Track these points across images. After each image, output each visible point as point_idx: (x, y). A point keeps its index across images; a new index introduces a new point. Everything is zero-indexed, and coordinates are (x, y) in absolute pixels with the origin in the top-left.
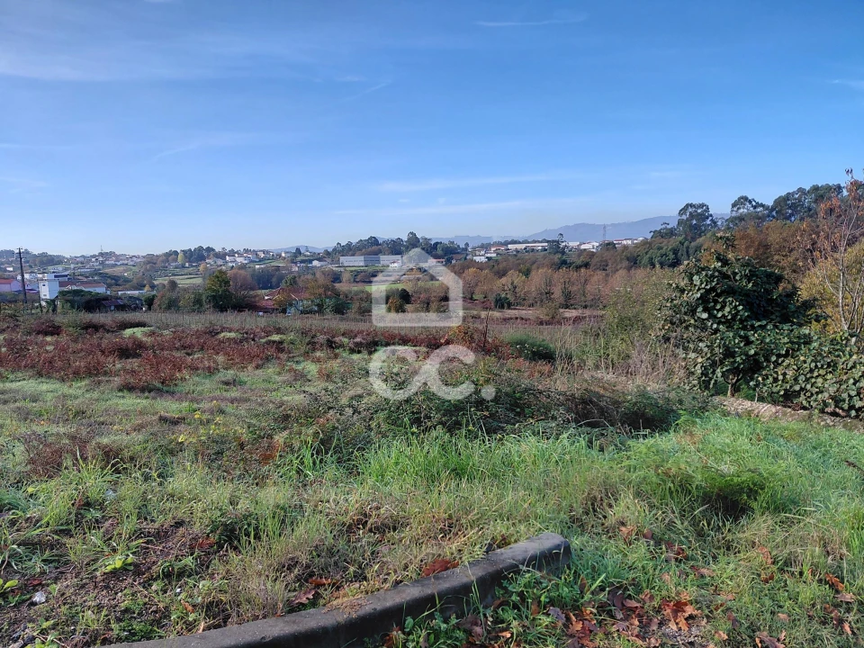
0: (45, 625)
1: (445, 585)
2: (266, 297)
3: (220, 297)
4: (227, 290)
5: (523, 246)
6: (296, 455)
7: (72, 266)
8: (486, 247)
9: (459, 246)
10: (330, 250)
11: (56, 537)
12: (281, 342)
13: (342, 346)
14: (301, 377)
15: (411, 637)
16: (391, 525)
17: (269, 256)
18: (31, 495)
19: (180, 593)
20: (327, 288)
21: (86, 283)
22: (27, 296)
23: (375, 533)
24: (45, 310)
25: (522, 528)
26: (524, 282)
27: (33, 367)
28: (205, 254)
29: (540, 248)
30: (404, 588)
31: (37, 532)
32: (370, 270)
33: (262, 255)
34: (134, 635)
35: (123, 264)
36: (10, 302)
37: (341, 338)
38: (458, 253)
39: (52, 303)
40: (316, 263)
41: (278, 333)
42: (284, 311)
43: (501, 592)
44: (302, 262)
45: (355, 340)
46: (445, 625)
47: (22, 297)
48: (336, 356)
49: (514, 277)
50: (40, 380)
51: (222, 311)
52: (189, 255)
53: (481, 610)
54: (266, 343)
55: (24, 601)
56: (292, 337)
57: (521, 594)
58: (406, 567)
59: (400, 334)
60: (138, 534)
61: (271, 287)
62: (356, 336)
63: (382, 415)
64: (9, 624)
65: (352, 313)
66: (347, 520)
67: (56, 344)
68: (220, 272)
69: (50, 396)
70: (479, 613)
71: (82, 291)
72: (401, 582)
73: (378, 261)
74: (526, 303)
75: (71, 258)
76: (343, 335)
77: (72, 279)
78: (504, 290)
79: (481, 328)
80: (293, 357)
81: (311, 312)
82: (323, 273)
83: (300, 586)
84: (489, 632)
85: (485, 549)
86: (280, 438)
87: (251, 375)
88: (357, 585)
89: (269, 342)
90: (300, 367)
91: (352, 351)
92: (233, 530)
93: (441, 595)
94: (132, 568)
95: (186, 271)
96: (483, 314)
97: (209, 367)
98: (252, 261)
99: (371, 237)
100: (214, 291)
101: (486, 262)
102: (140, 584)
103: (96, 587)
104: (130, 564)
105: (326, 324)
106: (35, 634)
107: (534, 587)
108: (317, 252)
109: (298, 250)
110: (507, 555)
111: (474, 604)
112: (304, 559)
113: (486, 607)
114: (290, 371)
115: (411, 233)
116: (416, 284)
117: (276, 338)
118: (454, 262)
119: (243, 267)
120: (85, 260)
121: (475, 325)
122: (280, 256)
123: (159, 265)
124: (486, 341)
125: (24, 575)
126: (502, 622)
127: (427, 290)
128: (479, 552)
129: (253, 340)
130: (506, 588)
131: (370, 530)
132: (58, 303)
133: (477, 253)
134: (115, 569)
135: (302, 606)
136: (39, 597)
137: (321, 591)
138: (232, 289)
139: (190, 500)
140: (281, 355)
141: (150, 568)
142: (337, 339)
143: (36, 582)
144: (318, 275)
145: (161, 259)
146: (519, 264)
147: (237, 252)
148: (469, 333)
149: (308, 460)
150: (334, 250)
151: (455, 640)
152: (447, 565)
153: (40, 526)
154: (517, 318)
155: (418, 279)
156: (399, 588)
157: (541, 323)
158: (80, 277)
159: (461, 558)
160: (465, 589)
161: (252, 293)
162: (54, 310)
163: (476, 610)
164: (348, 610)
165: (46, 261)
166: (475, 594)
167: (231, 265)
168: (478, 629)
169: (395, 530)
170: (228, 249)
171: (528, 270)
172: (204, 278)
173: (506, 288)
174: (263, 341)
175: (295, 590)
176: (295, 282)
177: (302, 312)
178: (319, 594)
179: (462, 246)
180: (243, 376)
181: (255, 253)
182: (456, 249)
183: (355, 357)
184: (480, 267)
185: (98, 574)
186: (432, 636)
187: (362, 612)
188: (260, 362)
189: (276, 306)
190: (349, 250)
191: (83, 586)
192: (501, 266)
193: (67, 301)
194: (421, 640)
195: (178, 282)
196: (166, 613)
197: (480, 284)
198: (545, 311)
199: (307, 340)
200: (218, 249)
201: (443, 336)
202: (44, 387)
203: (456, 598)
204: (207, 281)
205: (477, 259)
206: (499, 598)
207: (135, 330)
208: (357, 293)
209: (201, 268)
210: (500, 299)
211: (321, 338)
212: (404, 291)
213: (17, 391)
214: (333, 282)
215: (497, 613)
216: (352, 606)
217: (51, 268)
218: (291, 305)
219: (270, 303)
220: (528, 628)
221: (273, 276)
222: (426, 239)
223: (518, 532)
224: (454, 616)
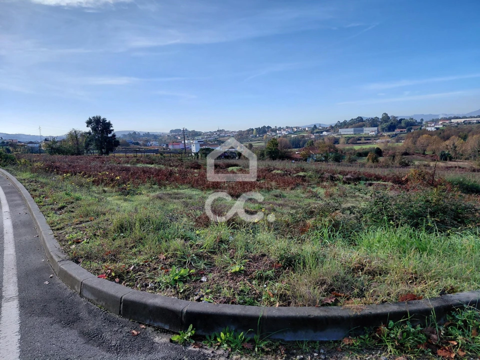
0: (208, 291)
1: (413, 308)
2: (296, 152)
3: (273, 152)
4: (277, 149)
5: (462, 120)
6: (319, 231)
7: (206, 137)
8: (435, 121)
9: (416, 121)
10: (333, 125)
11: (209, 254)
12: (304, 176)
13: (339, 180)
14: (316, 196)
15: (392, 332)
16: (378, 272)
17: (299, 130)
18: (198, 235)
19: (266, 287)
20: (330, 147)
21: (212, 145)
22: (186, 151)
23: (368, 275)
24: (194, 158)
25: (465, 284)
26: (462, 144)
27: (189, 183)
28: (267, 130)
29: (475, 121)
30: (388, 305)
31: (202, 250)
32: (357, 136)
33: (296, 130)
34: (246, 303)
35: (228, 136)
36: (179, 153)
37: (338, 175)
38: (416, 125)
39: (196, 154)
40: (325, 133)
41: (302, 172)
42: (306, 160)
43: (451, 318)
44: (317, 133)
45: (347, 177)
46: (414, 329)
47: (184, 151)
48: (335, 185)
49: (456, 141)
50: (192, 189)
51: (274, 160)
52: (258, 130)
53: (437, 326)
54: (296, 176)
55: (198, 280)
56: (310, 174)
57: (464, 322)
58: (389, 295)
59: (375, 174)
60: (245, 257)
61: (300, 147)
62: (347, 174)
63: (368, 215)
64: (194, 288)
65: (345, 161)
66: (352, 265)
67: (199, 173)
68: (274, 139)
69: (197, 197)
70: (435, 327)
71: (210, 149)
72: (386, 301)
73: (362, 131)
74: (464, 157)
75: (205, 133)
76: (339, 173)
77: (205, 143)
78: (447, 149)
79: (430, 172)
80: (311, 185)
81: (321, 161)
82: (329, 139)
83: (327, 294)
84: (441, 339)
85: (439, 292)
86: (310, 222)
87: (289, 193)
88: (359, 299)
89: (298, 176)
90: (314, 190)
91: (344, 183)
92: (291, 261)
93: (411, 312)
94: (243, 272)
95: (257, 139)
96: (432, 164)
97: (268, 188)
98: (290, 133)
99: (359, 117)
100: (270, 149)
101: (435, 131)
102: (247, 280)
103: (227, 278)
104: (242, 270)
105: (329, 167)
106: (204, 294)
107: (474, 319)
108: (326, 127)
109: (315, 126)
110: (455, 298)
111: (432, 322)
112: (329, 281)
113: (440, 325)
114: (309, 192)
115: (385, 114)
116: (386, 145)
117: (302, 174)
118: (412, 131)
119: (285, 136)
120: (212, 133)
121: (427, 170)
122: (305, 130)
123: (244, 136)
124: (433, 180)
125: (197, 269)
126: (451, 335)
127: (394, 148)
128: (435, 294)
129: (290, 175)
130: (453, 316)
131: (365, 273)
132: (199, 154)
133: (429, 125)
134: (236, 271)
135: (328, 304)
136: (204, 279)
137: (339, 299)
138: (279, 148)
139: (268, 245)
140: (304, 183)
141: (251, 274)
142: (336, 176)
143: (202, 273)
144: (326, 140)
145: (245, 133)
146: (459, 132)
147: (282, 129)
148: (422, 175)
149: (326, 235)
150: (335, 125)
151: (419, 339)
152: (414, 297)
153: (202, 249)
154: (456, 167)
155: (388, 142)
156: (385, 305)
157: (474, 171)
158: (209, 142)
159: (424, 295)
160: (427, 312)
161: (289, 150)
162: (198, 158)
163: (433, 325)
164: (355, 310)
165: (195, 134)
166: (433, 315)
167: (279, 135)
168: (434, 336)
169: (380, 275)
170: (278, 127)
171: (465, 136)
172: (265, 143)
173: (449, 147)
174: (295, 175)
175: (324, 296)
176: (313, 144)
177: (316, 161)
178: (337, 300)
179: (419, 121)
180: (285, 193)
181: (292, 128)
182: (414, 123)
183: (347, 186)
184: (431, 134)
185: (228, 272)
186: (405, 334)
187: (363, 313)
188: (293, 186)
189: (302, 158)
190: (345, 125)
191: (222, 277)
192: (445, 133)
193: (203, 153)
194: (398, 334)
195: (253, 144)
196: (260, 295)
197: (430, 145)
198: (477, 163)
199: (319, 175)
200: (273, 127)
201: (404, 176)
202: (194, 193)
203: (421, 316)
204: (267, 144)
205: (429, 129)
206: (449, 322)
207: (233, 168)
208: (348, 150)
209: (264, 137)
210: (445, 154)
211: (327, 175)
212: (378, 149)
213: (182, 194)
214: (334, 143)
215: (447, 329)
216: (358, 309)
217: (196, 138)
218: (310, 157)
219: (299, 156)
220: (470, 342)
221: (300, 141)
222: (394, 117)
223: (462, 286)
224: (419, 325)
